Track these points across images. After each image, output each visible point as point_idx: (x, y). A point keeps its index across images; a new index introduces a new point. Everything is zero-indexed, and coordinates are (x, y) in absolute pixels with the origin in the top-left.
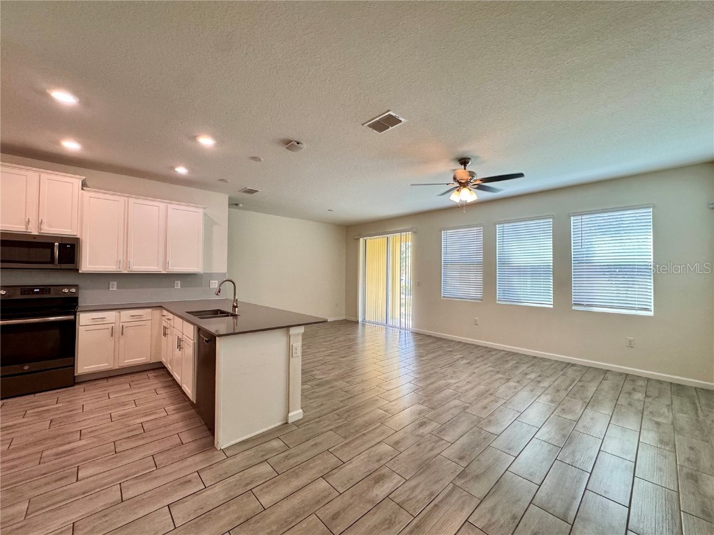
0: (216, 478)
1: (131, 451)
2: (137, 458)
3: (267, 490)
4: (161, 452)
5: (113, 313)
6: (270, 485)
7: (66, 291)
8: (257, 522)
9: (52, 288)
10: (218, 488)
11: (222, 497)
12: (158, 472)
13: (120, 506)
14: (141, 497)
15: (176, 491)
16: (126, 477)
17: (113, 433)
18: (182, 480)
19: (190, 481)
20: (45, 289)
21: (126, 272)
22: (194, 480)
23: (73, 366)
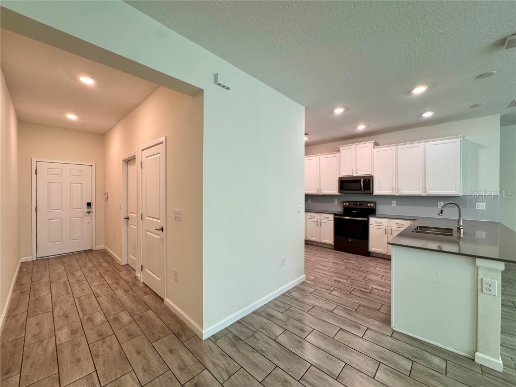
0: (372, 339)
1: (355, 297)
2: (354, 301)
3: (389, 373)
4: (365, 307)
5: (386, 220)
6: (394, 374)
7: (369, 205)
8: (362, 377)
9: (364, 203)
10: (366, 344)
11: (363, 349)
12: (354, 314)
13: (329, 312)
14: (336, 316)
15: (350, 326)
16: (342, 305)
17: (358, 285)
18: (357, 325)
19: (359, 328)
20: (362, 203)
21: (398, 195)
22: (362, 330)
23: (367, 245)
